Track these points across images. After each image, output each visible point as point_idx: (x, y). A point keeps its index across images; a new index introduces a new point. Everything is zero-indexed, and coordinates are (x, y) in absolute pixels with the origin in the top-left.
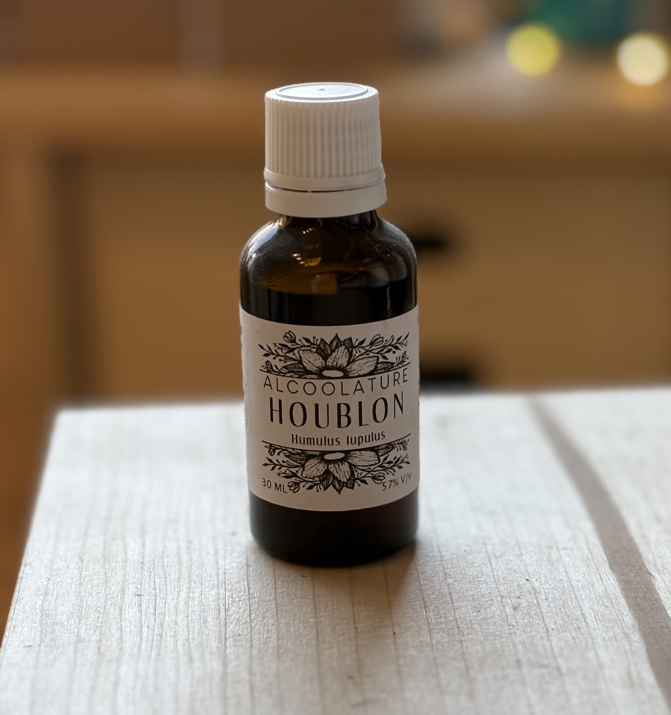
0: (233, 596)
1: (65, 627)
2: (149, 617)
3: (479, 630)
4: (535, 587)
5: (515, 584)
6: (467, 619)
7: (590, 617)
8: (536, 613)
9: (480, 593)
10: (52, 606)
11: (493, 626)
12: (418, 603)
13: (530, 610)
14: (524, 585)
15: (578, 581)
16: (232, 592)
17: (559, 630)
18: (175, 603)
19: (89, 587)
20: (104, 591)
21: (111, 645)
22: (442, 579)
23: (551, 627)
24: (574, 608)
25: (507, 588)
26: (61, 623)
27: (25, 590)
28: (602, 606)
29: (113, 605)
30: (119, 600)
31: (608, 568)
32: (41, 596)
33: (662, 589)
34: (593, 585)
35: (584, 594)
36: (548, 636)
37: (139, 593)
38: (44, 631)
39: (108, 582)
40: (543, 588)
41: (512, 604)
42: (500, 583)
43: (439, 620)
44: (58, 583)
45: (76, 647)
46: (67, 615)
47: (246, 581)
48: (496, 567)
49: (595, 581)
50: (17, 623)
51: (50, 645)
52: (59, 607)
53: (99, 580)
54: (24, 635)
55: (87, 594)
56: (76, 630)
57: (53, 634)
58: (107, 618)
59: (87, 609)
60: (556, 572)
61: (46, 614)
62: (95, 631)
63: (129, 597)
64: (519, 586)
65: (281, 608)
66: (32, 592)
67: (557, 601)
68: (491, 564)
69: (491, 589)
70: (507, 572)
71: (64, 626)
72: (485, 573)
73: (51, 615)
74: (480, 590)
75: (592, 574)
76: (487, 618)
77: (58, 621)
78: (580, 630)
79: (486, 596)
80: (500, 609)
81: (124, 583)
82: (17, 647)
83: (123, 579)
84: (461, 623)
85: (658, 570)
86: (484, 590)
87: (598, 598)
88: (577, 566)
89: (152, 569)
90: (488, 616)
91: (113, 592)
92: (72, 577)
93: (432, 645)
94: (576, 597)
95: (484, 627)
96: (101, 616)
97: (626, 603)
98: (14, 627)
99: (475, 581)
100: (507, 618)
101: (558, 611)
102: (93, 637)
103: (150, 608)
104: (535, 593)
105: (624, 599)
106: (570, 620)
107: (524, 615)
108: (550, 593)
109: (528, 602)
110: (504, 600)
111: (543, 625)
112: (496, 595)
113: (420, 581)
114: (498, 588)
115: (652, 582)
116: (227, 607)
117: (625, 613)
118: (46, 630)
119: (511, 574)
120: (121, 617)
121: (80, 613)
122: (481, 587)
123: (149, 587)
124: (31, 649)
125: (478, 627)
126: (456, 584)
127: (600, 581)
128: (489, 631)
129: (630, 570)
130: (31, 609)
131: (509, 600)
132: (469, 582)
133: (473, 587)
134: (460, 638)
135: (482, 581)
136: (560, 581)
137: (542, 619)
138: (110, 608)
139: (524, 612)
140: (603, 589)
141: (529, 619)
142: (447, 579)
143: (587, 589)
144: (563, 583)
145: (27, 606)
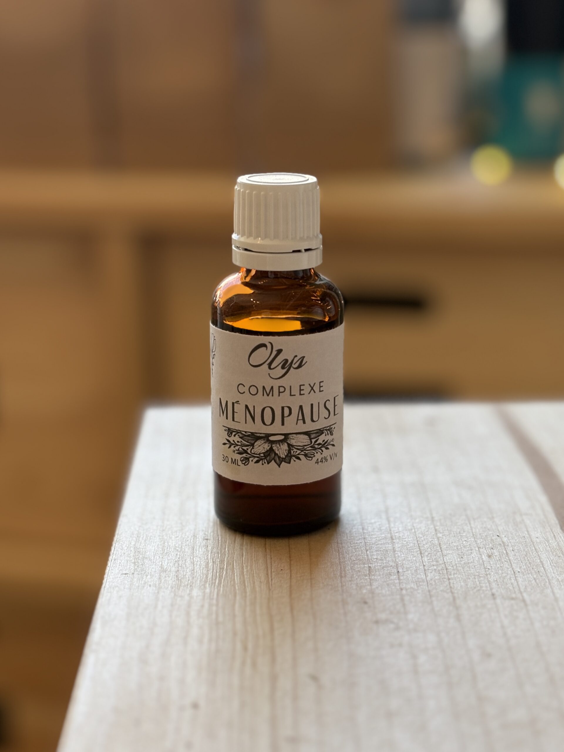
2: (213, 555)
3: (462, 571)
4: (504, 541)
5: (489, 539)
6: (453, 563)
7: (547, 564)
8: (506, 560)
9: (462, 545)
10: (143, 545)
11: (473, 568)
12: (415, 550)
14: (496, 539)
15: (537, 538)
17: (523, 573)
19: (169, 532)
20: (180, 536)
21: (186, 575)
22: (433, 534)
23: (517, 571)
24: (534, 558)
25: (483, 542)
26: (149, 557)
27: (123, 534)
28: (556, 556)
29: (188, 546)
30: (192, 543)
31: (559, 529)
32: (134, 538)
34: (548, 541)
35: (542, 547)
36: (516, 577)
37: (206, 538)
39: (184, 529)
40: (510, 542)
41: (487, 553)
42: (477, 537)
43: (432, 563)
44: (147, 529)
45: (160, 575)
46: (154, 552)
48: (474, 526)
49: (549, 538)
50: (116, 557)
51: (141, 574)
52: (148, 546)
53: (177, 528)
54: (121, 566)
55: (169, 538)
56: (160, 563)
57: (144, 566)
58: (183, 555)
59: (168, 548)
60: (520, 531)
61: (138, 551)
62: (174, 564)
63: (199, 541)
64: (492, 540)
66: (128, 535)
67: (521, 552)
68: (470, 524)
69: (470, 542)
70: (482, 530)
71: (151, 560)
72: (466, 530)
73: (142, 552)
74: (463, 542)
75: (548, 533)
76: (468, 562)
77: (147, 557)
78: (539, 573)
79: (468, 547)
80: (478, 556)
81: (195, 530)
82: (117, 574)
83: (195, 527)
84: (449, 565)
86: (465, 542)
87: (553, 550)
88: (535, 527)
91: (187, 536)
92: (157, 525)
93: (427, 581)
95: (467, 569)
98: (115, 560)
99: (458, 536)
100: (483, 563)
101: (522, 559)
102: (173, 568)
103: (215, 548)
104: (504, 546)
106: (532, 566)
107: (496, 561)
108: (515, 545)
109: (499, 552)
110: (481, 550)
111: (511, 569)
112: (475, 546)
113: (416, 535)
114: (476, 542)
118: (138, 563)
119: (485, 532)
120: (193, 555)
121: (163, 552)
122: (463, 540)
123: (214, 533)
124: (127, 576)
125: (462, 569)
126: (444, 537)
127: (555, 538)
128: (469, 572)
130: (126, 547)
131: (485, 550)
132: (454, 536)
133: (457, 540)
134: (448, 577)
135: (464, 536)
136: (522, 537)
137: (510, 565)
138: (185, 548)
139: (496, 559)
140: (556, 544)
141: (500, 564)
142: (436, 534)
143: (543, 543)
144: (525, 540)
145: (124, 545)
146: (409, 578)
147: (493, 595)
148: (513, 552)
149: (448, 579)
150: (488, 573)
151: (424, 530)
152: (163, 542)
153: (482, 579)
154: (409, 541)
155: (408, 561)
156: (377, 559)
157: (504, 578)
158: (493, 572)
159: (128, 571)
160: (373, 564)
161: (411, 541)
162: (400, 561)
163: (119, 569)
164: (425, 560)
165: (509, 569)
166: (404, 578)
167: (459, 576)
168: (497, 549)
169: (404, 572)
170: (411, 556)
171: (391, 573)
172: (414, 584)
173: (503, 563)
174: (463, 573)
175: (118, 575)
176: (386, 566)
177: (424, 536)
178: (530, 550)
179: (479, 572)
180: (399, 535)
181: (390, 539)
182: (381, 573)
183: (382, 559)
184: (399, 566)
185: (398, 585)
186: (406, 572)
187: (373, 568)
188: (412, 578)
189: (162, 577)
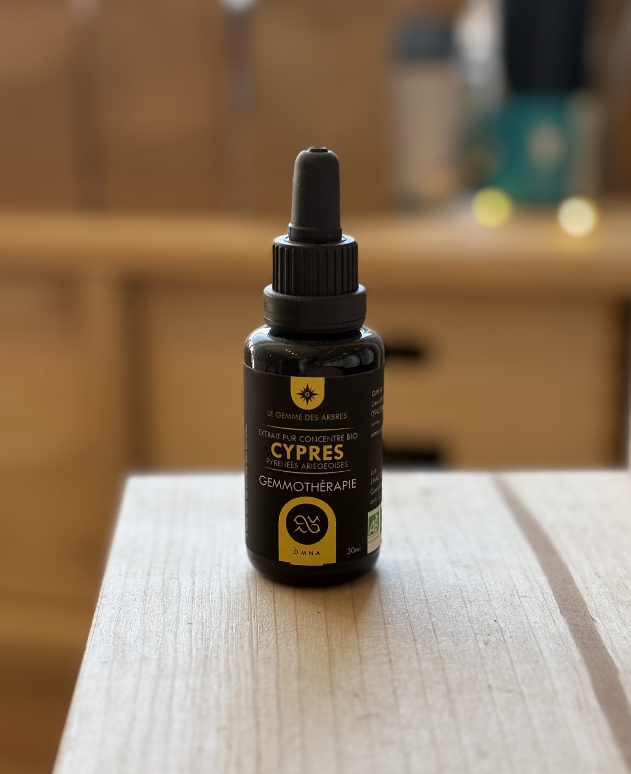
0: (263, 626)
2: (197, 641)
3: (457, 660)
4: (502, 627)
5: (485, 624)
6: (448, 651)
7: (546, 652)
8: (503, 648)
9: (458, 630)
10: (123, 630)
11: (468, 657)
12: (408, 637)
13: (498, 645)
14: (493, 625)
15: (536, 623)
16: (262, 623)
17: (520, 662)
18: (218, 631)
19: (151, 616)
20: (163, 619)
21: (168, 664)
22: (428, 618)
23: (514, 660)
24: (532, 645)
25: (479, 627)
26: (129, 644)
27: (102, 617)
29: (170, 631)
30: (175, 627)
31: (559, 613)
32: (114, 622)
33: (602, 632)
34: (547, 627)
35: (540, 633)
36: (512, 667)
37: (190, 622)
38: (116, 650)
39: (166, 612)
40: (508, 628)
41: (484, 640)
42: (473, 623)
43: (426, 651)
44: (127, 612)
46: (135, 638)
47: (273, 615)
48: (471, 610)
49: (549, 623)
50: (95, 643)
51: (121, 662)
52: (128, 631)
53: (159, 611)
54: (101, 653)
55: (150, 622)
56: (141, 650)
57: (123, 653)
58: (165, 641)
59: (150, 633)
60: (518, 615)
61: (118, 637)
62: (156, 651)
63: (182, 625)
64: (489, 625)
65: (301, 637)
66: (107, 619)
67: (519, 638)
68: (466, 608)
69: (467, 627)
70: (479, 614)
71: (132, 647)
72: (462, 614)
73: (122, 637)
74: (458, 628)
75: (547, 618)
76: (463, 650)
77: (127, 643)
78: (537, 663)
79: (463, 633)
80: (474, 643)
81: (178, 613)
82: (95, 662)
83: (177, 610)
84: (443, 654)
85: (599, 616)
86: (461, 628)
87: (552, 637)
88: (534, 611)
89: (200, 603)
91: (170, 620)
92: (138, 607)
93: (421, 671)
94: (534, 636)
95: (462, 658)
96: (160, 639)
97: (574, 642)
98: (93, 646)
99: (454, 621)
100: (479, 651)
101: (520, 647)
102: (154, 656)
103: (198, 634)
104: (502, 632)
105: (573, 638)
106: (530, 655)
107: (493, 649)
108: (513, 631)
109: (496, 639)
110: (477, 636)
111: (508, 658)
112: (471, 632)
113: (410, 619)
114: (472, 627)
115: (594, 625)
116: (258, 635)
117: (573, 650)
118: (118, 650)
119: (482, 616)
120: (176, 641)
121: (144, 637)
122: (459, 625)
123: (198, 617)
124: (106, 665)
125: (457, 658)
126: (439, 622)
127: (553, 624)
128: (465, 661)
129: (577, 615)
130: (106, 632)
131: (481, 636)
132: (450, 621)
133: (452, 625)
134: (443, 666)
135: (459, 620)
136: (521, 622)
137: (508, 653)
138: (167, 634)
139: (493, 646)
140: (555, 630)
141: (497, 653)
142: (431, 618)
143: (542, 629)
144: (523, 625)
145: (103, 630)
146: (401, 668)
147: (489, 687)
148: (510, 639)
150: (485, 662)
151: (418, 614)
152: (144, 626)
153: (478, 669)
154: (402, 626)
155: (400, 648)
156: (367, 646)
157: (501, 668)
158: (490, 661)
160: (364, 652)
161: (404, 626)
162: (392, 649)
164: (418, 647)
166: (396, 667)
167: (454, 665)
168: (494, 636)
169: (397, 660)
170: (403, 643)
171: (383, 662)
172: (407, 675)
173: (500, 652)
174: (458, 662)
176: (377, 654)
177: (417, 620)
178: (528, 636)
179: (474, 661)
180: (391, 619)
181: (383, 623)
182: (372, 662)
183: (374, 646)
184: (391, 654)
185: (391, 676)
186: (399, 661)
187: (363, 656)
188: (405, 667)
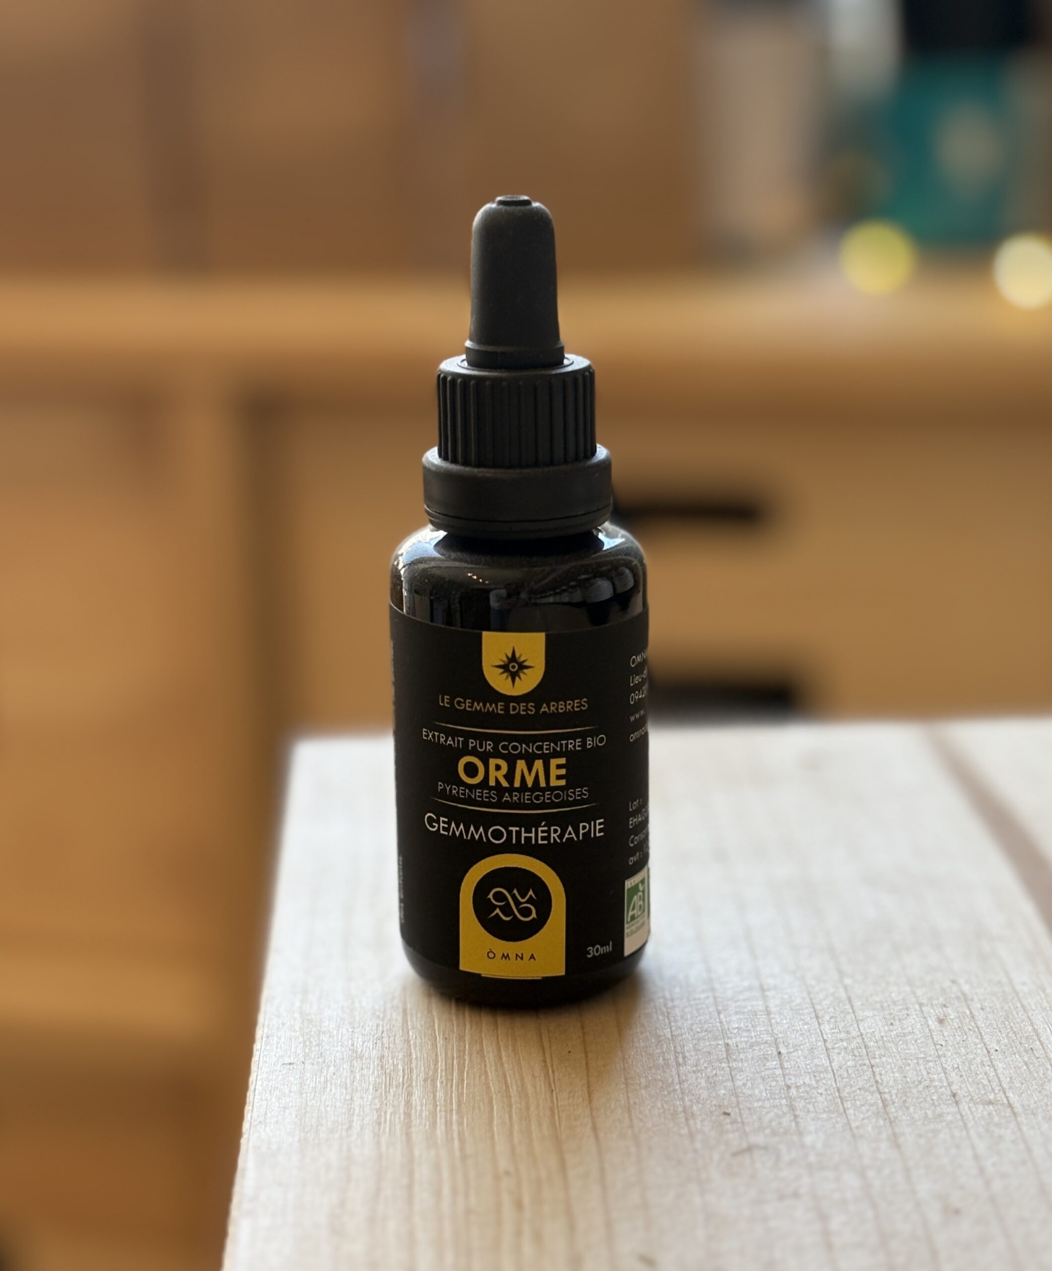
1: (335, 1038)
3: (895, 1051)
4: (966, 992)
5: (937, 987)
6: (878, 1035)
7: (1046, 1035)
8: (971, 1028)
9: (889, 999)
11: (913, 1045)
12: (806, 1011)
13: (962, 1023)
14: (949, 988)
15: (1024, 984)
17: (1005, 1053)
21: (397, 1065)
23: (993, 1048)
24: (1022, 1022)
25: (927, 993)
26: (329, 1032)
34: (1044, 991)
35: (1034, 1001)
36: (992, 1061)
38: (308, 1043)
40: (976, 994)
41: (937, 1015)
43: (839, 1036)
45: (352, 1066)
46: (336, 1021)
50: (270, 1032)
51: (318, 1063)
54: (281, 1049)
56: (350, 1042)
57: (320, 1047)
61: (308, 1020)
62: (376, 1043)
64: (943, 990)
67: (998, 1011)
69: (904, 994)
70: (924, 970)
71: (334, 1036)
76: (903, 1033)
77: (324, 1029)
78: (1033, 1053)
79: (900, 1003)
80: (920, 1021)
82: (274, 1064)
84: (869, 1039)
86: (896, 994)
90: (904, 1031)
93: (833, 1071)
94: (1023, 1006)
95: (902, 1046)
96: (381, 1023)
99: (883, 983)
100: (931, 1033)
101: (1000, 1026)
102: (374, 1052)
104: (966, 1000)
106: (1019, 1039)
107: (954, 1030)
108: (986, 999)
109: (958, 1013)
110: (924, 1009)
111: (983, 1045)
112: (914, 1002)
113: (805, 980)
114: (914, 993)
118: (311, 1042)
122: (890, 990)
124: (293, 1068)
125: (894, 1046)
126: (857, 985)
128: (908, 1051)
130: (287, 1013)
131: (932, 1008)
132: (875, 983)
133: (880, 990)
134: (870, 1062)
135: (892, 982)
136: (998, 983)
137: (979, 1037)
139: (954, 1026)
141: (962, 1036)
142: (842, 979)
143: (1036, 995)
144: (1003, 988)
145: (282, 1008)
146: (800, 1066)
147: (954, 1095)
148: (982, 1013)
149: (870, 1067)
150: (941, 1053)
151: (820, 972)
153: (931, 1064)
154: (795, 993)
155: (795, 1032)
156: (738, 1028)
157: (970, 1064)
158: (950, 1051)
159: (294, 1059)
160: (733, 1039)
161: (799, 994)
162: (780, 1033)
163: (277, 1055)
164: (825, 1029)
165: (977, 1045)
166: (791, 1065)
167: (890, 1060)
168: (953, 1008)
169: (791, 1053)
170: (801, 1023)
171: (767, 1057)
172: (810, 1078)
173: (966, 1034)
174: (895, 1054)
175: (277, 1066)
176: (756, 1042)
177: (820, 984)
178: (1012, 1007)
179: (924, 1051)
180: (774, 981)
181: (760, 990)
182: (750, 1057)
183: (748, 1028)
184: (780, 1041)
185: (783, 1079)
186: (793, 1054)
187: (732, 1046)
188: (806, 1065)
189: (356, 1069)
